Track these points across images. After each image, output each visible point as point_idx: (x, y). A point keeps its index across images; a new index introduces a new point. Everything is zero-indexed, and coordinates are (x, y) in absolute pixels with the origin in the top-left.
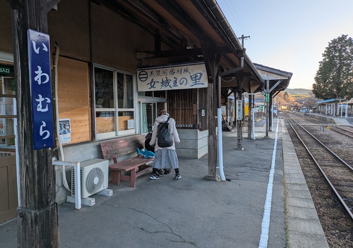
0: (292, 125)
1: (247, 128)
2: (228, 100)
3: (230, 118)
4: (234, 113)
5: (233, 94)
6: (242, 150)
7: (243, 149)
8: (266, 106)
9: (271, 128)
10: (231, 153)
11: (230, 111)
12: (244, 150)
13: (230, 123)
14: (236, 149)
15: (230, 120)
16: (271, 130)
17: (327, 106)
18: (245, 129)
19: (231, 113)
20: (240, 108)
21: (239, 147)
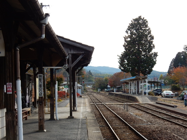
0: (97, 105)
1: (49, 109)
2: (27, 77)
3: (29, 98)
4: (33, 92)
5: (32, 69)
6: (44, 132)
7: (45, 130)
8: (69, 85)
9: (75, 108)
10: (32, 136)
11: (29, 89)
12: (47, 131)
13: (29, 103)
14: (37, 132)
15: (29, 100)
16: (75, 109)
17: (129, 85)
18: (47, 109)
19: (30, 92)
20: (41, 83)
21: (41, 129)
